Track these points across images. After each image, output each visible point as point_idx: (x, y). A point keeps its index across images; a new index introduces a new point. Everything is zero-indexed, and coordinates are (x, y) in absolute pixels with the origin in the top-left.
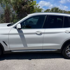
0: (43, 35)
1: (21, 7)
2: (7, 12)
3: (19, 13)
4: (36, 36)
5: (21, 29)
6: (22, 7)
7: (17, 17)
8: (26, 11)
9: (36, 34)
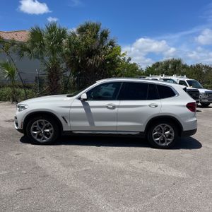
0: (116, 109)
1: (84, 62)
2: (54, 73)
3: (80, 75)
4: (106, 110)
5: (86, 100)
6: (88, 60)
7: (74, 84)
8: (96, 70)
9: (107, 107)
